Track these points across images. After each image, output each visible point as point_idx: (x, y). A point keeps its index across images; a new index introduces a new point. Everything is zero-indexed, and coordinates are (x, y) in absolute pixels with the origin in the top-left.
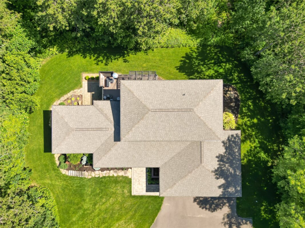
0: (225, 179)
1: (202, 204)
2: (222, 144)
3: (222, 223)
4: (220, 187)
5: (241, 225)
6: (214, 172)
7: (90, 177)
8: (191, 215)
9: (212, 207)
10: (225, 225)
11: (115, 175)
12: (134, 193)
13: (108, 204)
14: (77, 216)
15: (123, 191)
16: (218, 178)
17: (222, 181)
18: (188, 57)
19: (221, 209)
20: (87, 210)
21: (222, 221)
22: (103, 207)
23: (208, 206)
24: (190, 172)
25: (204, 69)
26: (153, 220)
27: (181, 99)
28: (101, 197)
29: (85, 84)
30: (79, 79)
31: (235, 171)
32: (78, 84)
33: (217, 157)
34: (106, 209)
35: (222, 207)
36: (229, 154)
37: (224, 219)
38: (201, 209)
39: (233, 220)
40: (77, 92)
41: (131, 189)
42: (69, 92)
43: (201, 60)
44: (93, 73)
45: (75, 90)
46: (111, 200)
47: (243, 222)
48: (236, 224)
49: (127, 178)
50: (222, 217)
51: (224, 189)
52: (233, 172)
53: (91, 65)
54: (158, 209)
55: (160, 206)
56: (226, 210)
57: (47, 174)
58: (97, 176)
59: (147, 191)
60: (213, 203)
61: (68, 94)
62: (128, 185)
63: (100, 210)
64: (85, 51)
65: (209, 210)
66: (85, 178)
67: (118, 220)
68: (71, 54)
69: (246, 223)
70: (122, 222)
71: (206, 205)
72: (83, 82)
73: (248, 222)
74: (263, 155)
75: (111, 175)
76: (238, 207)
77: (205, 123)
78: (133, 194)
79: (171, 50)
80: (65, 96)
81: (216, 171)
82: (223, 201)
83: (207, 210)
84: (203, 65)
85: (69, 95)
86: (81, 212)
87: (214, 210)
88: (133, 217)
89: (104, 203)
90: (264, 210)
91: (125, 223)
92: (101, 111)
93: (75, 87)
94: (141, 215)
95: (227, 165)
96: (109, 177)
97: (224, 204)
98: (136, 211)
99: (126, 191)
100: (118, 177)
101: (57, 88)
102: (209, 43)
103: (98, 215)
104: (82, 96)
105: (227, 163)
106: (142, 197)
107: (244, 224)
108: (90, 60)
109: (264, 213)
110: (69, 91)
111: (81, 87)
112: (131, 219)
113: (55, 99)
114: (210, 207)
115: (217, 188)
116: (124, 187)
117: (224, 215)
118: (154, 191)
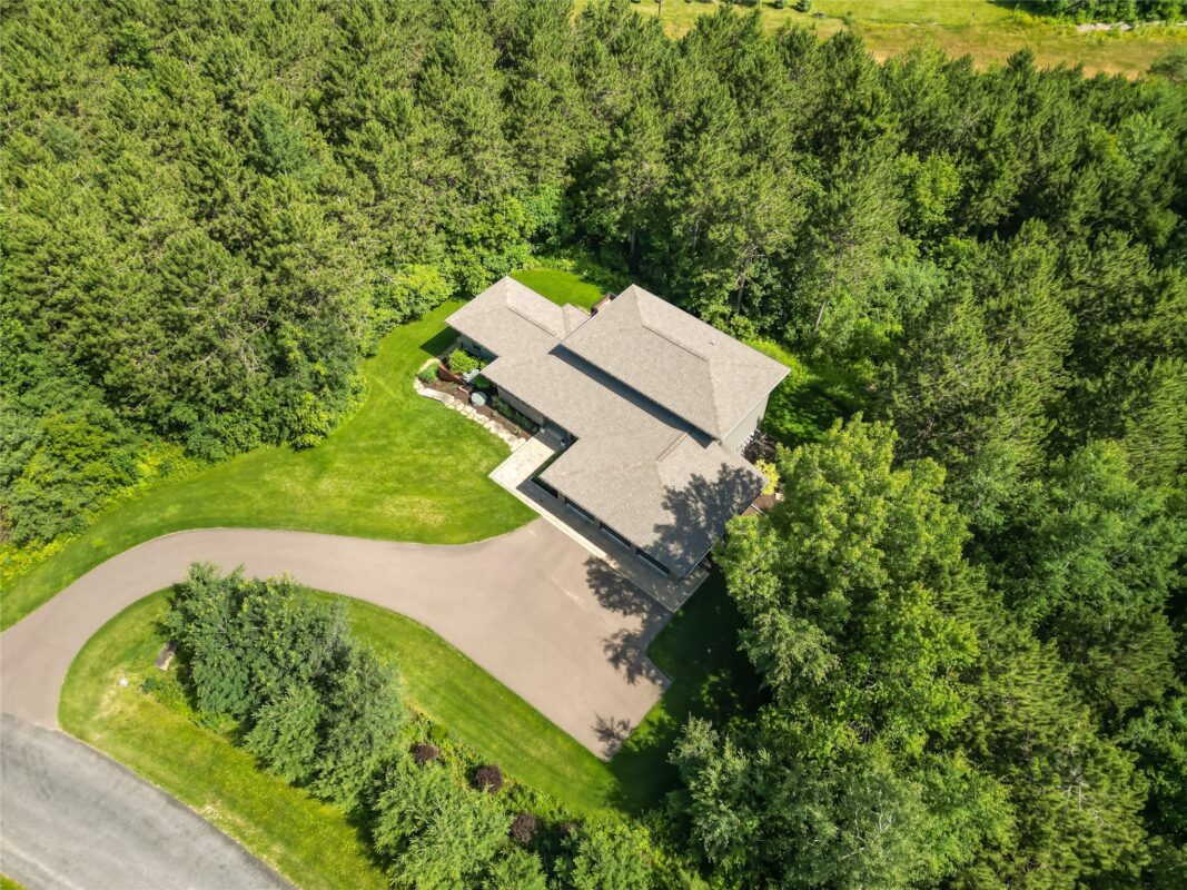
0: (678, 520)
1: (596, 579)
2: (720, 468)
3: (606, 640)
4: (658, 528)
5: (641, 674)
6: (669, 491)
7: (451, 407)
8: (555, 581)
9: (611, 599)
10: (608, 647)
11: (493, 431)
12: (495, 476)
13: (436, 461)
14: (370, 443)
15: (480, 460)
16: (665, 507)
17: (670, 519)
19: (625, 613)
20: (396, 445)
21: (608, 637)
22: (424, 459)
23: (604, 590)
24: (625, 464)
25: (788, 417)
28: (437, 445)
31: (708, 528)
33: (693, 476)
34: (425, 466)
35: (631, 613)
36: (720, 493)
37: (615, 636)
38: (587, 585)
39: (631, 653)
41: (496, 466)
43: (793, 404)
46: (449, 460)
47: (648, 672)
48: (631, 664)
49: (507, 446)
50: (616, 631)
51: (663, 539)
52: (703, 525)
54: (510, 528)
55: (518, 526)
56: (634, 624)
57: (391, 373)
58: (463, 413)
59: (519, 488)
60: (618, 592)
62: (496, 459)
63: (415, 461)
65: (600, 598)
66: (443, 404)
69: (653, 680)
70: (429, 502)
71: (603, 585)
73: (660, 682)
75: (486, 426)
76: (662, 636)
77: (712, 392)
78: (490, 476)
81: (673, 492)
82: (642, 603)
83: (597, 597)
84: (791, 411)
86: (382, 442)
87: (612, 606)
88: (454, 507)
89: (431, 454)
90: (713, 685)
94: (472, 516)
95: (700, 505)
96: (481, 427)
97: (639, 610)
98: (468, 503)
99: (484, 464)
100: (495, 436)
102: (828, 390)
103: (403, 465)
105: (703, 501)
107: (648, 677)
109: (709, 693)
114: (608, 596)
115: (651, 527)
116: (488, 456)
117: (621, 631)
118: (530, 495)
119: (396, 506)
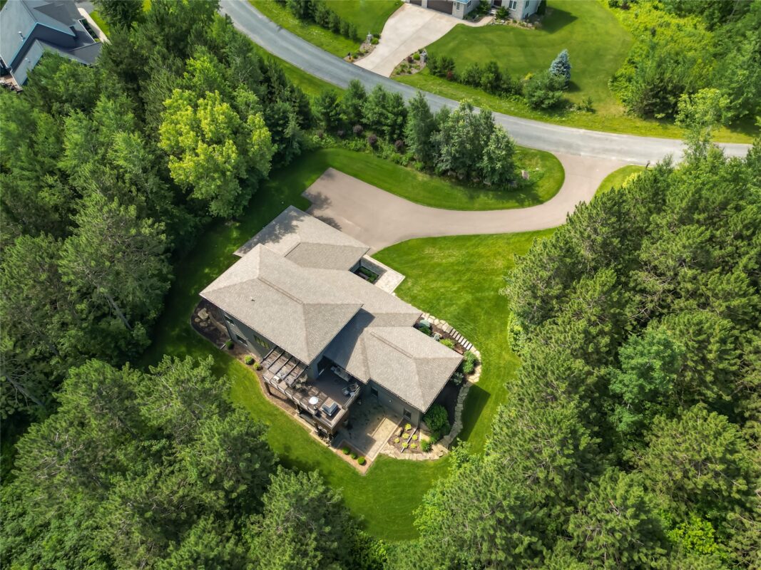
6: (295, 232)
7: (443, 322)
12: (401, 277)
13: (439, 284)
14: (487, 294)
15: (413, 286)
20: (470, 293)
22: (447, 284)
24: (320, 245)
26: (400, 244)
27: (260, 297)
28: (444, 294)
29: (371, 456)
30: (375, 468)
32: (382, 461)
34: (446, 281)
40: (393, 452)
41: (402, 283)
42: (405, 460)
44: (348, 465)
45: (393, 456)
46: (434, 285)
53: (342, 478)
54: (387, 249)
57: (502, 365)
58: (433, 317)
59: (385, 271)
61: (407, 458)
62: (403, 288)
63: (454, 284)
66: (450, 324)
67: (440, 265)
70: (436, 260)
72: (373, 460)
78: (404, 277)
80: (414, 459)
85: (407, 456)
86: (479, 295)
88: (420, 259)
89: (445, 288)
91: (433, 258)
92: (365, 362)
93: (390, 462)
94: (411, 255)
98: (413, 261)
99: (410, 284)
101: (419, 481)
103: (459, 280)
104: (389, 441)
110: (403, 462)
111: (380, 455)
112: (423, 258)
113: (432, 464)
116: (408, 289)
118: (378, 267)
119: (454, 256)
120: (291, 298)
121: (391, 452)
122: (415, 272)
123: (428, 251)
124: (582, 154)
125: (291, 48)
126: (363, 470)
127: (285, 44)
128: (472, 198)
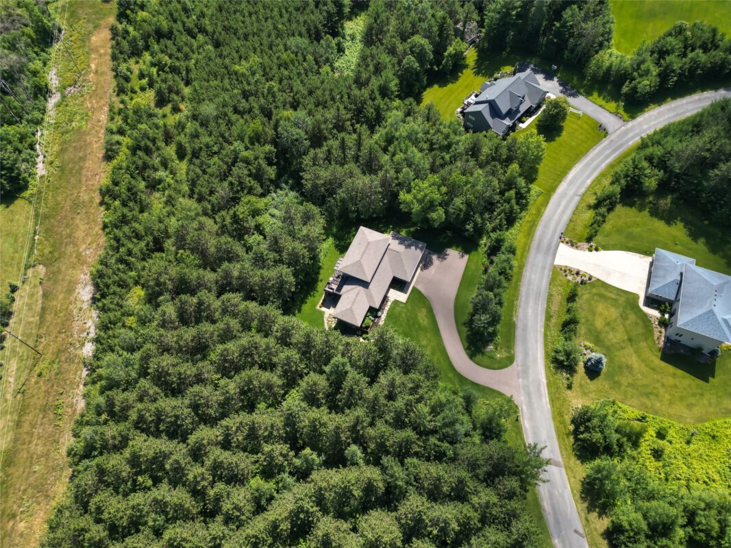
2: (394, 240)
9: (429, 261)
12: (404, 301)
18: (337, 246)
19: (432, 259)
21: (440, 262)
23: (427, 264)
24: (402, 260)
29: (323, 309)
30: (319, 312)
32: (322, 314)
35: (431, 257)
36: (401, 240)
37: (439, 260)
39: (442, 256)
41: (401, 303)
44: (319, 302)
47: (445, 252)
49: (394, 301)
53: (313, 301)
55: (419, 291)
58: (385, 318)
59: (406, 294)
64: (303, 302)
68: (300, 311)
74: (412, 229)
76: (436, 251)
79: (328, 255)
80: (325, 324)
85: (326, 321)
87: (432, 263)
90: (443, 240)
92: (348, 291)
93: (322, 316)
104: (330, 314)
106: (408, 298)
108: (310, 300)
109: (445, 240)
110: (323, 320)
111: (324, 312)
117: (437, 259)
118: (407, 290)
119: (424, 322)
120: (363, 255)
121: (326, 316)
122: (409, 307)
123: (424, 310)
124: (520, 380)
125: (561, 208)
126: (318, 307)
127: (564, 203)
128: (465, 324)
